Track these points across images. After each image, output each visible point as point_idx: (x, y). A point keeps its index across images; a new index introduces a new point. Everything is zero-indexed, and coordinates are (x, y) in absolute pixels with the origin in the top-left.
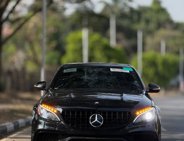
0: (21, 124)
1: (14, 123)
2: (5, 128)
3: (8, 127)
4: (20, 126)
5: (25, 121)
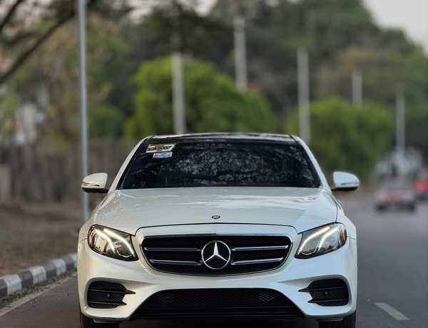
0: (38, 276)
1: (22, 275)
2: (3, 287)
3: (8, 285)
4: (35, 281)
5: (46, 270)
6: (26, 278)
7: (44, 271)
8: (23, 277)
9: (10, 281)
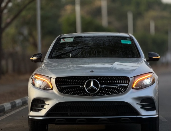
0: (18, 103)
1: (11, 103)
2: (3, 108)
3: (5, 107)
4: (17, 105)
5: (22, 101)
6: (13, 104)
7: (21, 101)
8: (12, 104)
9: (6, 105)
